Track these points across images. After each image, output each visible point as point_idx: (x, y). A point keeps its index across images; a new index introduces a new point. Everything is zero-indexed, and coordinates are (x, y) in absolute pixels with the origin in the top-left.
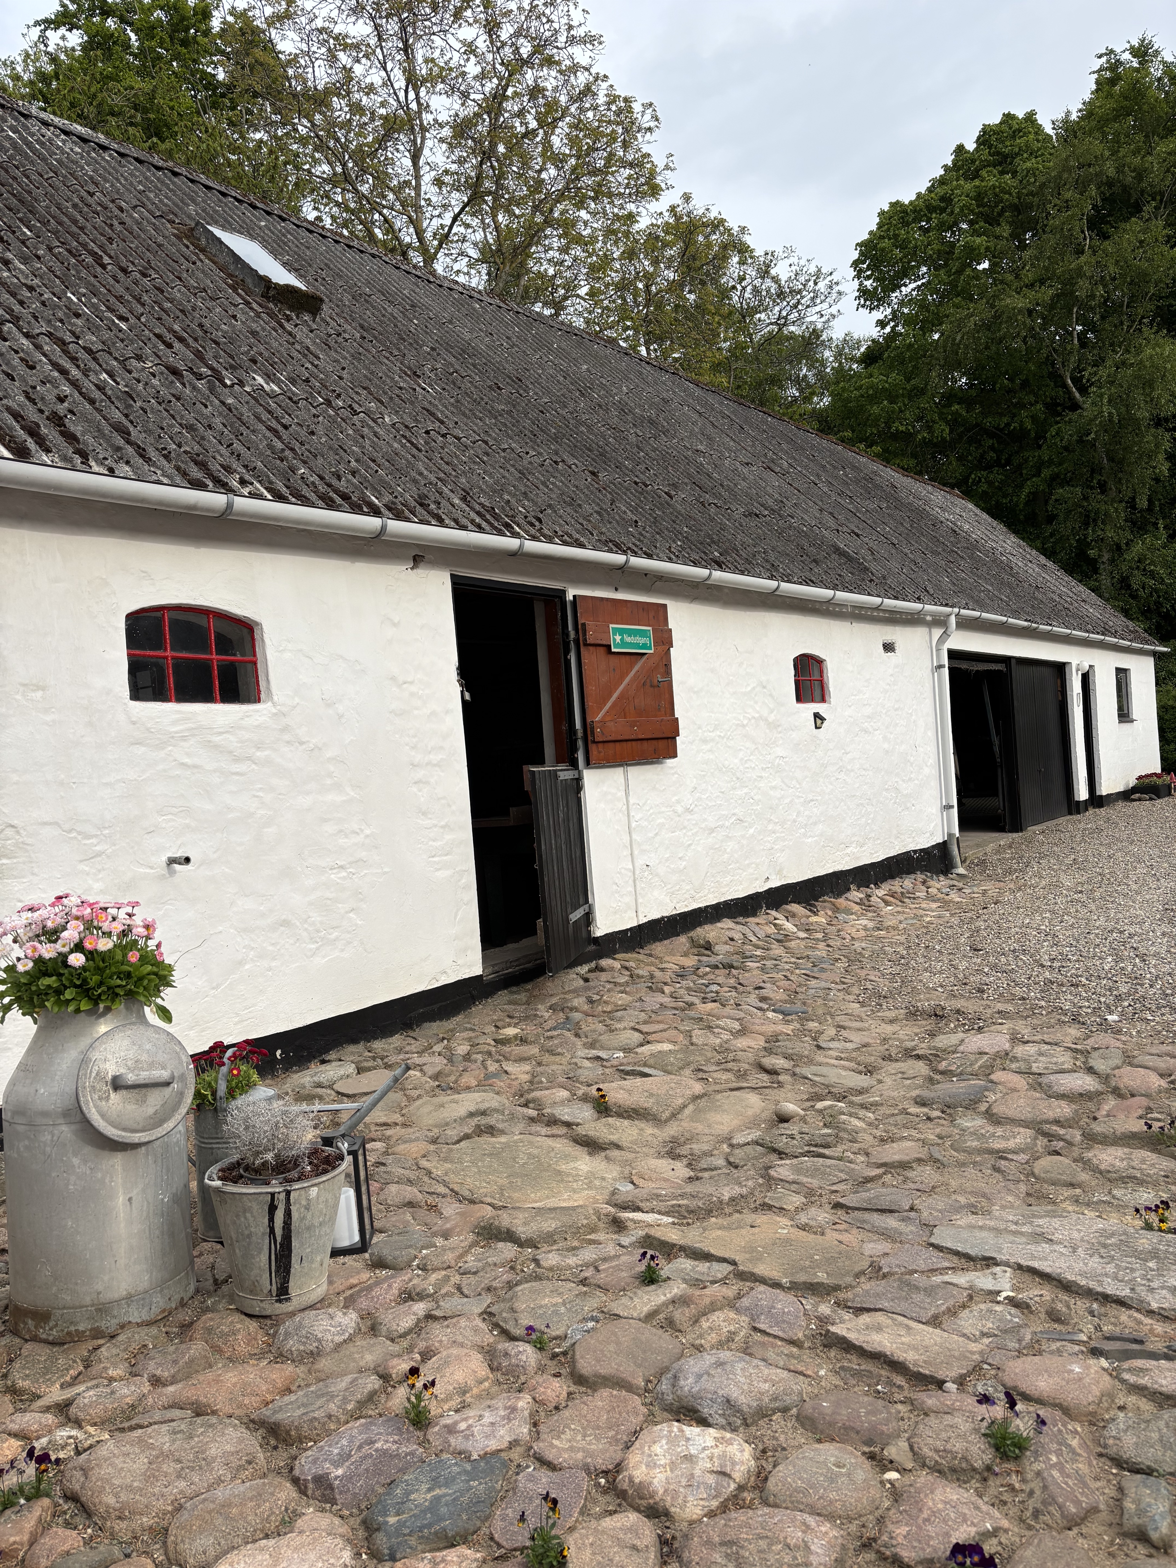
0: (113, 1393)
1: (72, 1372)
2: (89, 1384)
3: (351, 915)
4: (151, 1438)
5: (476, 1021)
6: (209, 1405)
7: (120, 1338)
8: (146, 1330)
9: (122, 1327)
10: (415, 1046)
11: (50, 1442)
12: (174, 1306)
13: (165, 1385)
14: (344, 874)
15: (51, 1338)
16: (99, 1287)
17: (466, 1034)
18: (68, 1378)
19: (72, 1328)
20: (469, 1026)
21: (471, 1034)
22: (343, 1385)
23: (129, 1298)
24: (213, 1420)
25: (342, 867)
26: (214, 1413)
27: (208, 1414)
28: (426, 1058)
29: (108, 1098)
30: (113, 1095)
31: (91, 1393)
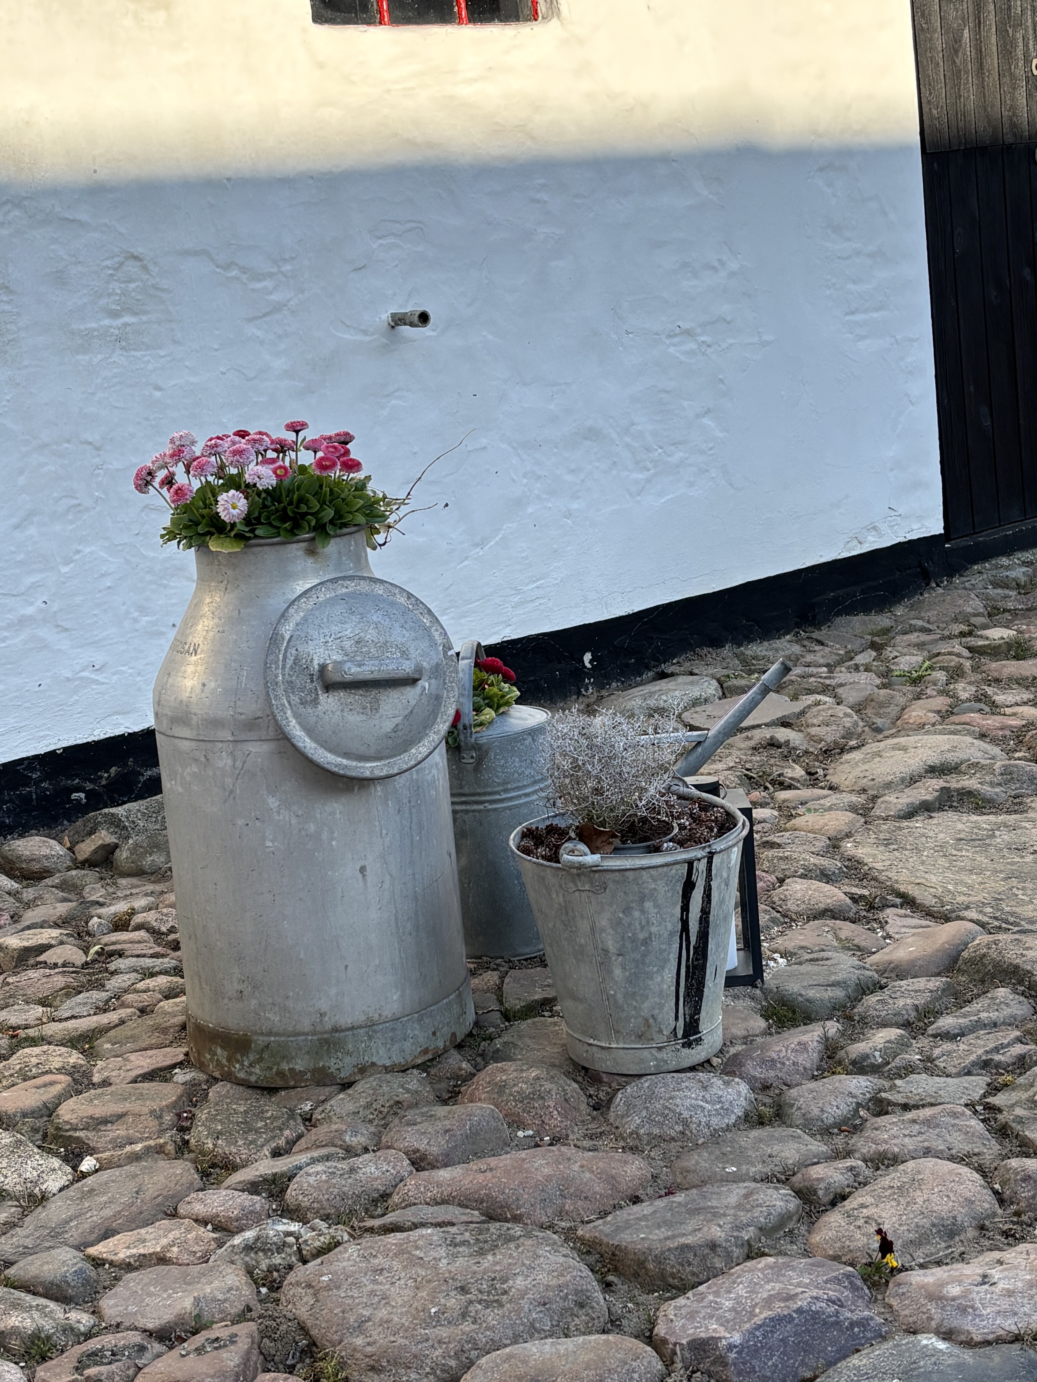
0: (352, 1170)
1: (287, 1132)
2: (316, 1154)
3: (706, 421)
4: (417, 1248)
5: (932, 614)
6: (508, 1207)
7: (359, 1087)
8: (400, 1079)
9: (362, 1070)
10: (820, 655)
11: (258, 1239)
12: (441, 1044)
13: (433, 1167)
14: (693, 346)
15: (253, 1079)
16: (323, 1005)
17: (914, 637)
18: (282, 1142)
19: (285, 1066)
20: (920, 623)
21: (924, 637)
22: (733, 1199)
23: (370, 1025)
24: (517, 1230)
25: (688, 333)
26: (516, 1219)
27: (507, 1221)
28: (842, 675)
29: (315, 702)
30: (323, 697)
31: (319, 1167)
